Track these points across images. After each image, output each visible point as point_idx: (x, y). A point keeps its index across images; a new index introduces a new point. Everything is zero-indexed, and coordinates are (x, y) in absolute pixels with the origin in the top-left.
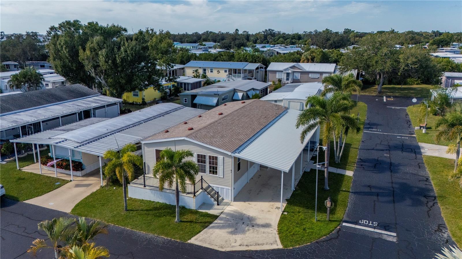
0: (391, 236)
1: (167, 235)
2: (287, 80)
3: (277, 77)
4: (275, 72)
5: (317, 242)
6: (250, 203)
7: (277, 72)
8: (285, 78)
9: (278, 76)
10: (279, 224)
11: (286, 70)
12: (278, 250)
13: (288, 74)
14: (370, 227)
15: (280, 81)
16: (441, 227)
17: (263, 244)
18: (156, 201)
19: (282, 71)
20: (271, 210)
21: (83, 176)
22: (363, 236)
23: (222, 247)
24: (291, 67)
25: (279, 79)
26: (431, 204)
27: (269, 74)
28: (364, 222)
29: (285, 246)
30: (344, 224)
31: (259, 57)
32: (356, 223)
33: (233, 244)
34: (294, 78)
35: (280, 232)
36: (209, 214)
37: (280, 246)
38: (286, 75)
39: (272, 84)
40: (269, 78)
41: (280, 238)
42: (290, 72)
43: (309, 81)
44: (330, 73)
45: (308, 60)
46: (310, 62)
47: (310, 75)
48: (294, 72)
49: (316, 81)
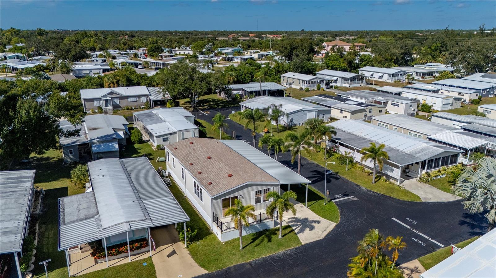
0: (354, 198)
2: (106, 107)
3: (95, 105)
4: (91, 100)
5: (341, 214)
7: (94, 100)
8: (104, 104)
9: (96, 103)
10: (317, 214)
11: (105, 96)
12: (337, 225)
13: (106, 101)
14: (342, 198)
15: (100, 108)
17: (328, 227)
19: (100, 99)
20: (302, 208)
22: (347, 202)
24: (109, 94)
25: (99, 106)
27: (85, 102)
28: (337, 196)
29: (336, 222)
32: (336, 198)
34: (114, 104)
35: (324, 217)
36: (284, 227)
37: (335, 224)
38: (104, 102)
39: (91, 112)
40: (87, 107)
41: (329, 220)
42: (108, 98)
43: (129, 105)
44: (147, 96)
45: (113, 83)
46: (115, 85)
47: (129, 100)
48: (112, 98)
49: (135, 104)
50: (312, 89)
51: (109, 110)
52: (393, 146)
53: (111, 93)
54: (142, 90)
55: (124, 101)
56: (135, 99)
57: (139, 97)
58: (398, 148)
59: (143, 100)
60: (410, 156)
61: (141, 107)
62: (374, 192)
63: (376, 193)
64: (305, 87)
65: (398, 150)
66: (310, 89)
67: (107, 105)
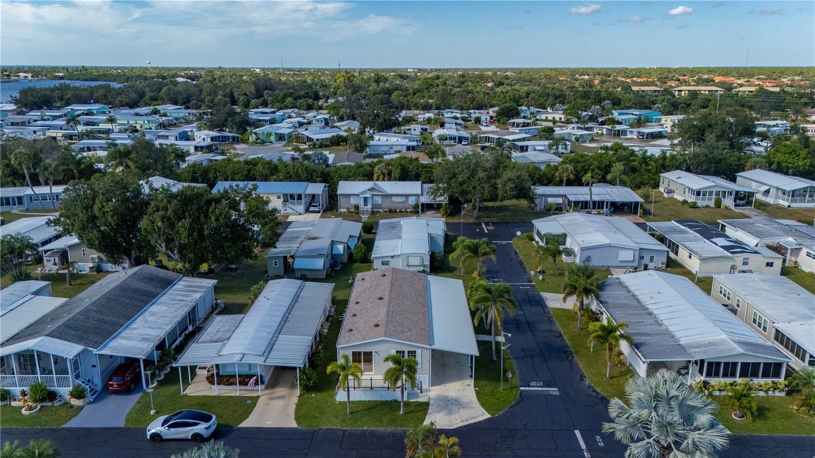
0: (554, 391)
1: (402, 426)
2: (365, 206)
3: (352, 202)
4: (348, 196)
5: (511, 407)
6: (445, 385)
7: (351, 196)
8: (362, 202)
9: (353, 201)
10: (478, 399)
11: (363, 193)
12: (489, 418)
13: (366, 199)
14: (539, 387)
15: (357, 207)
16: (582, 377)
17: (477, 417)
18: (367, 400)
19: (358, 195)
20: (465, 388)
21: (266, 388)
22: (538, 395)
23: (450, 426)
25: (355, 205)
26: (570, 358)
27: (341, 199)
28: (533, 383)
29: (492, 415)
30: (521, 388)
31: (315, 171)
32: (529, 386)
33: (456, 422)
34: (374, 203)
35: (483, 405)
36: (420, 402)
37: (489, 416)
38: (363, 199)
39: (346, 211)
40: (342, 205)
41: (485, 409)
42: (368, 195)
43: (393, 207)
44: (418, 196)
45: (384, 174)
46: (386, 178)
47: (394, 199)
48: (373, 195)
49: (401, 206)
50: (704, 205)
51: (367, 210)
52: (671, 329)
53: (372, 189)
54: (413, 187)
55: (387, 200)
56: (401, 200)
57: (407, 196)
58: (676, 333)
59: (412, 201)
60: (682, 349)
61: (409, 210)
62: (594, 391)
63: (597, 392)
64: (691, 199)
65: (673, 337)
66: (699, 205)
67: (366, 204)
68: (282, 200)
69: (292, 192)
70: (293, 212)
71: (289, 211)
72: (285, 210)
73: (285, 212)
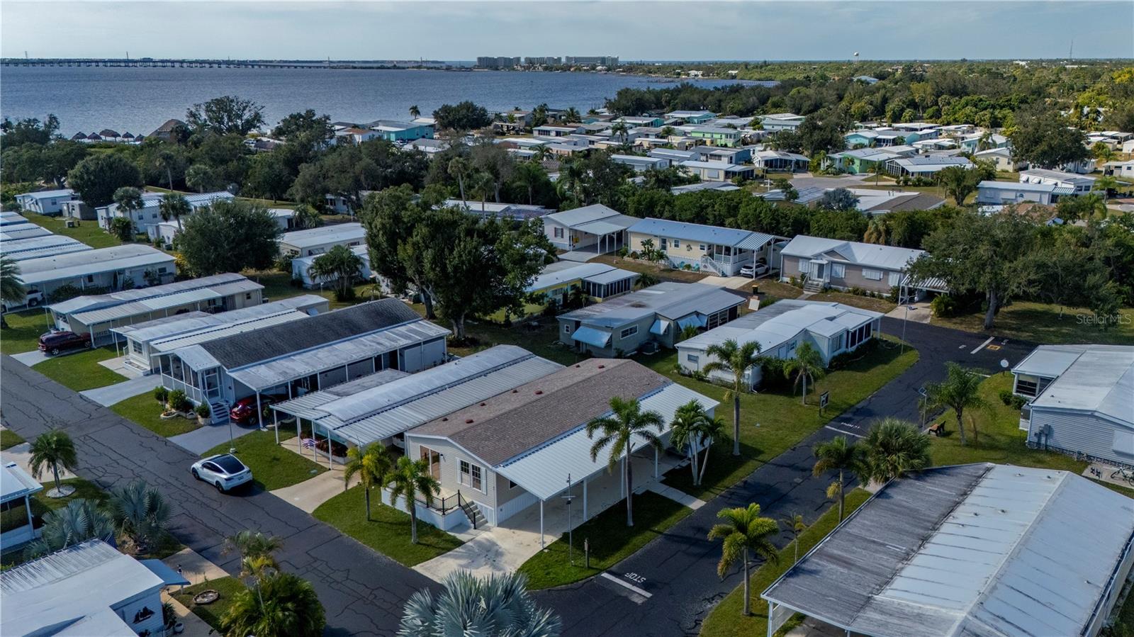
1: (395, 557)
2: (819, 277)
3: (800, 269)
4: (796, 259)
5: (549, 590)
6: (516, 531)
7: (801, 260)
8: (816, 272)
9: (802, 267)
10: (525, 563)
11: (818, 256)
13: (821, 267)
15: (805, 277)
19: (810, 259)
20: (533, 543)
24: (829, 252)
25: (803, 274)
27: (786, 261)
30: (604, 575)
34: (833, 275)
36: (455, 538)
38: (816, 268)
39: (791, 281)
40: (786, 269)
42: (824, 262)
43: (862, 285)
45: (879, 233)
46: (881, 240)
47: (865, 273)
48: (833, 262)
49: (874, 285)
53: (831, 253)
55: (854, 273)
56: (877, 275)
57: (887, 271)
59: (892, 280)
61: (885, 295)
62: (698, 621)
68: (705, 252)
69: (720, 243)
70: (714, 271)
71: (711, 269)
72: (705, 267)
73: (705, 270)
